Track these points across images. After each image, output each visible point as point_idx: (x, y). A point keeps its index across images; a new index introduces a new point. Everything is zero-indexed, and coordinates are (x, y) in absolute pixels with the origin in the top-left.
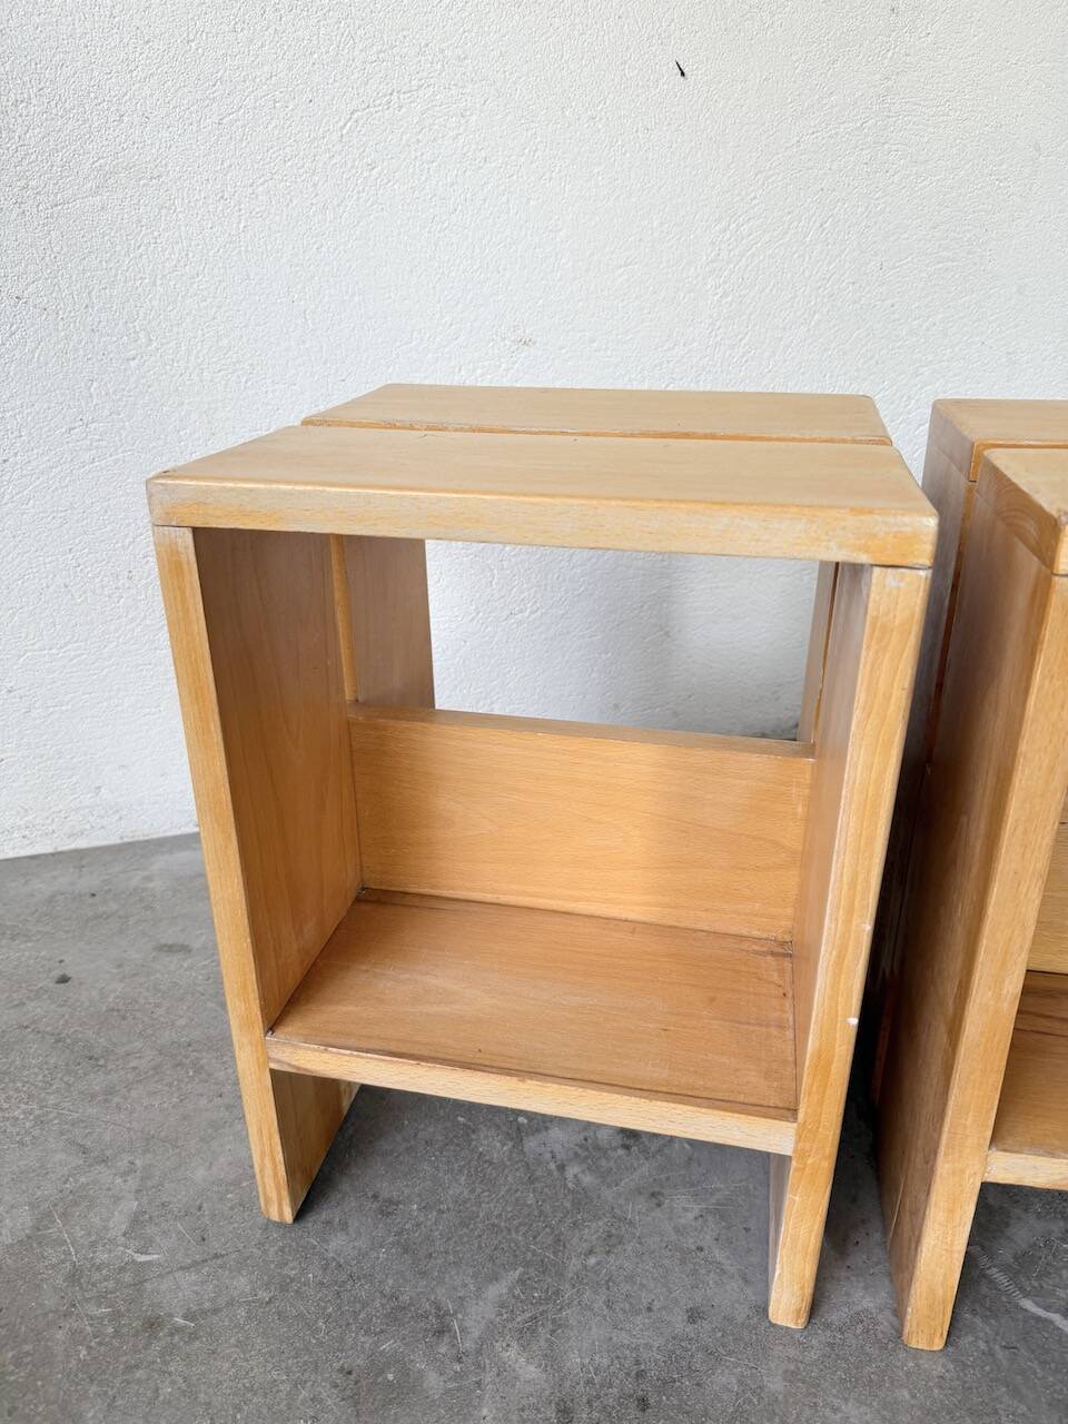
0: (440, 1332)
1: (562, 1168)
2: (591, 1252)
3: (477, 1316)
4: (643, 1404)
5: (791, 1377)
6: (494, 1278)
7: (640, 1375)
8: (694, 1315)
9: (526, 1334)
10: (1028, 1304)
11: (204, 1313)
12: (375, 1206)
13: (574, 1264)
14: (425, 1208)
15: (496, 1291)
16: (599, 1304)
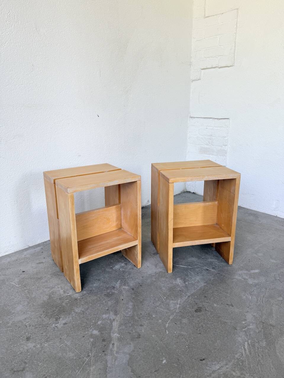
0: (114, 288)
1: (119, 269)
2: (128, 276)
3: (118, 285)
4: (141, 286)
5: (155, 278)
6: (117, 281)
7: (139, 284)
8: (143, 277)
9: (125, 285)
10: (177, 265)
11: (82, 296)
12: (97, 280)
13: (126, 277)
14: (104, 278)
16: (131, 279)
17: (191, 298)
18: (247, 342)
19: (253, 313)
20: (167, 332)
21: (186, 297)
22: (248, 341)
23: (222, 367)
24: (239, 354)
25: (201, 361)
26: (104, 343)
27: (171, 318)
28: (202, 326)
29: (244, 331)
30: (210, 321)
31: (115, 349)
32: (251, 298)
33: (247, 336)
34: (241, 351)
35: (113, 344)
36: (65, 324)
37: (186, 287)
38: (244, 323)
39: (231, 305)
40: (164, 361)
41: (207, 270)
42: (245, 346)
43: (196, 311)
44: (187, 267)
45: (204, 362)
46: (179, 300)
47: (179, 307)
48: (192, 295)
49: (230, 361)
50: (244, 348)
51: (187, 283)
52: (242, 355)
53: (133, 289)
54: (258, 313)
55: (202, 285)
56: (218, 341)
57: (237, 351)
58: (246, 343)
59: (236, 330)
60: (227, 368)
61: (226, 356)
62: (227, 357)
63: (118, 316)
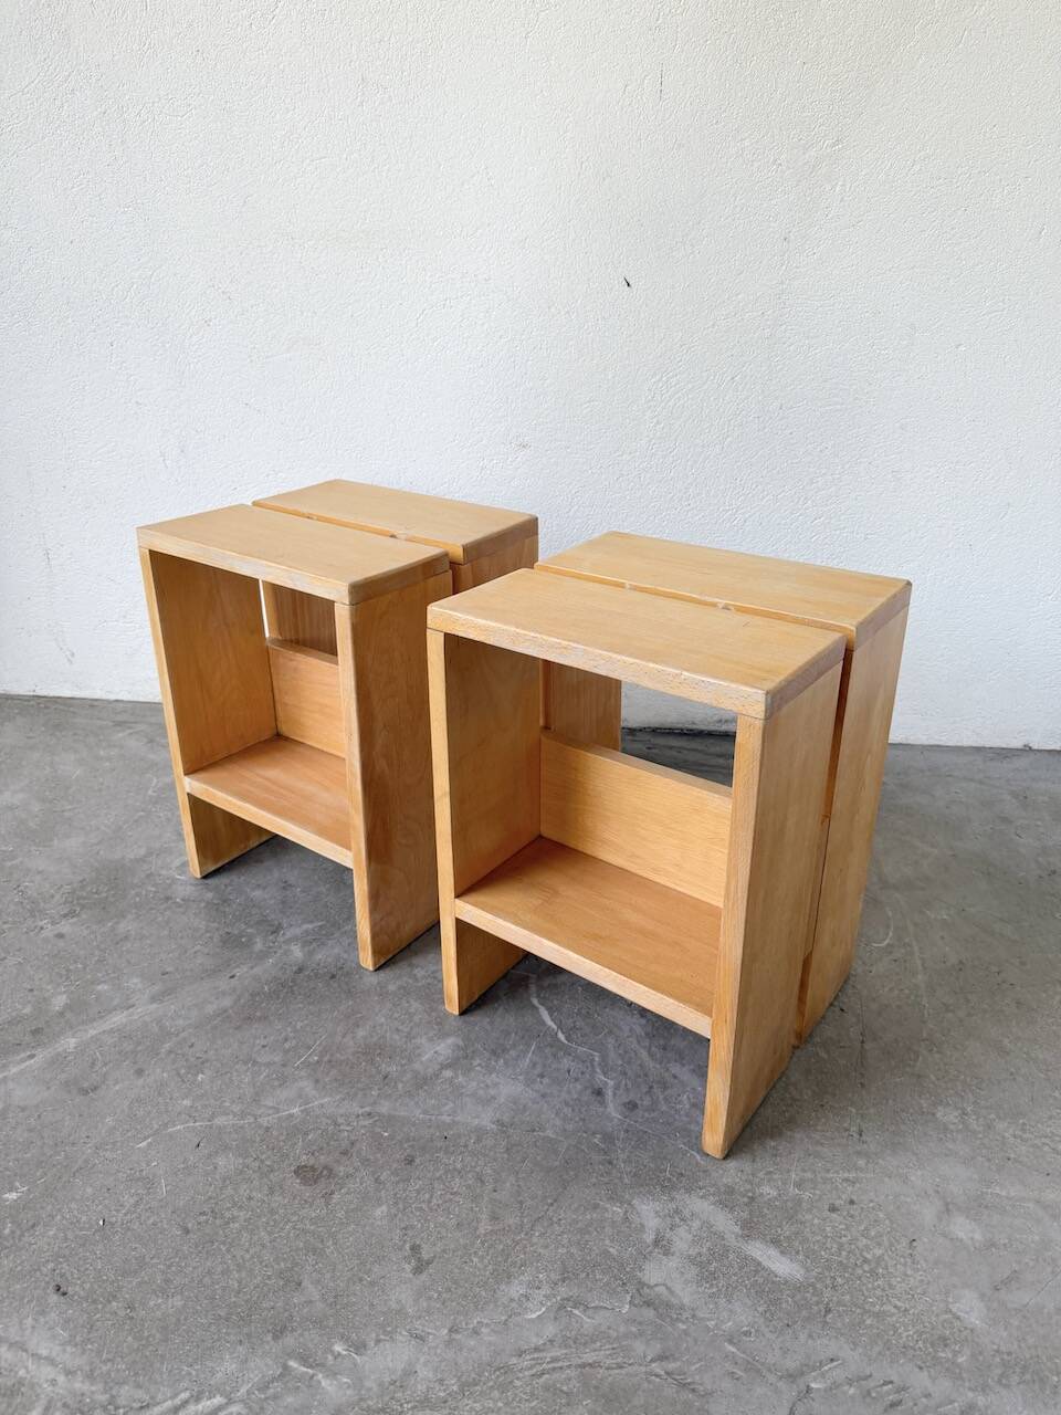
3: (293, 932)
9: (306, 943)
10: (534, 1001)
14: (303, 891)
15: (306, 926)
17: (366, 1123)
18: (225, 1401)
19: (425, 1364)
20: (144, 1144)
21: (362, 1107)
22: (230, 1402)
23: (51, 1361)
24: (140, 1394)
25: (51, 1289)
26: (28, 1038)
27: (220, 1121)
28: (234, 1219)
29: (286, 1367)
30: (270, 1233)
31: (14, 1070)
32: (532, 1320)
33: (264, 1387)
34: (160, 1397)
35: (32, 1056)
36: (60, 936)
37: (422, 1082)
38: (338, 1348)
39: (419, 1260)
40: (14, 1196)
41: (599, 1093)
42: (198, 1399)
43: (302, 1172)
44: (554, 1027)
45: (54, 1298)
46: (331, 1096)
47: (291, 1116)
48: (390, 1120)
49: (90, 1376)
50: (185, 1403)
51: (448, 1073)
52: (142, 1408)
53: (300, 970)
54: (441, 1381)
55: (476, 1122)
56: (178, 1302)
57: (156, 1383)
58: (218, 1400)
59: (276, 1338)
60: (53, 1382)
61: (110, 1357)
62: (109, 1360)
63: (155, 1006)
